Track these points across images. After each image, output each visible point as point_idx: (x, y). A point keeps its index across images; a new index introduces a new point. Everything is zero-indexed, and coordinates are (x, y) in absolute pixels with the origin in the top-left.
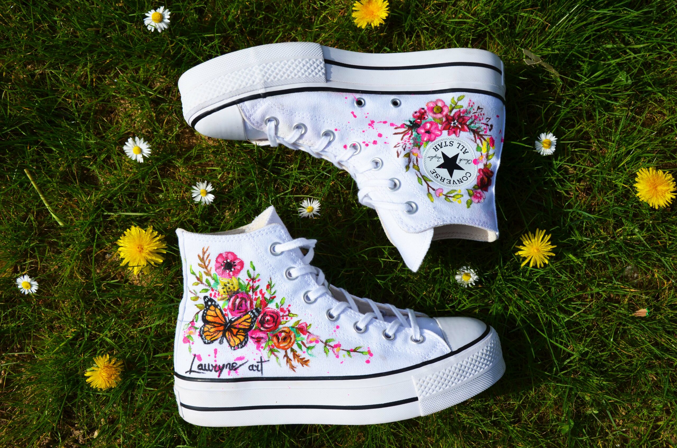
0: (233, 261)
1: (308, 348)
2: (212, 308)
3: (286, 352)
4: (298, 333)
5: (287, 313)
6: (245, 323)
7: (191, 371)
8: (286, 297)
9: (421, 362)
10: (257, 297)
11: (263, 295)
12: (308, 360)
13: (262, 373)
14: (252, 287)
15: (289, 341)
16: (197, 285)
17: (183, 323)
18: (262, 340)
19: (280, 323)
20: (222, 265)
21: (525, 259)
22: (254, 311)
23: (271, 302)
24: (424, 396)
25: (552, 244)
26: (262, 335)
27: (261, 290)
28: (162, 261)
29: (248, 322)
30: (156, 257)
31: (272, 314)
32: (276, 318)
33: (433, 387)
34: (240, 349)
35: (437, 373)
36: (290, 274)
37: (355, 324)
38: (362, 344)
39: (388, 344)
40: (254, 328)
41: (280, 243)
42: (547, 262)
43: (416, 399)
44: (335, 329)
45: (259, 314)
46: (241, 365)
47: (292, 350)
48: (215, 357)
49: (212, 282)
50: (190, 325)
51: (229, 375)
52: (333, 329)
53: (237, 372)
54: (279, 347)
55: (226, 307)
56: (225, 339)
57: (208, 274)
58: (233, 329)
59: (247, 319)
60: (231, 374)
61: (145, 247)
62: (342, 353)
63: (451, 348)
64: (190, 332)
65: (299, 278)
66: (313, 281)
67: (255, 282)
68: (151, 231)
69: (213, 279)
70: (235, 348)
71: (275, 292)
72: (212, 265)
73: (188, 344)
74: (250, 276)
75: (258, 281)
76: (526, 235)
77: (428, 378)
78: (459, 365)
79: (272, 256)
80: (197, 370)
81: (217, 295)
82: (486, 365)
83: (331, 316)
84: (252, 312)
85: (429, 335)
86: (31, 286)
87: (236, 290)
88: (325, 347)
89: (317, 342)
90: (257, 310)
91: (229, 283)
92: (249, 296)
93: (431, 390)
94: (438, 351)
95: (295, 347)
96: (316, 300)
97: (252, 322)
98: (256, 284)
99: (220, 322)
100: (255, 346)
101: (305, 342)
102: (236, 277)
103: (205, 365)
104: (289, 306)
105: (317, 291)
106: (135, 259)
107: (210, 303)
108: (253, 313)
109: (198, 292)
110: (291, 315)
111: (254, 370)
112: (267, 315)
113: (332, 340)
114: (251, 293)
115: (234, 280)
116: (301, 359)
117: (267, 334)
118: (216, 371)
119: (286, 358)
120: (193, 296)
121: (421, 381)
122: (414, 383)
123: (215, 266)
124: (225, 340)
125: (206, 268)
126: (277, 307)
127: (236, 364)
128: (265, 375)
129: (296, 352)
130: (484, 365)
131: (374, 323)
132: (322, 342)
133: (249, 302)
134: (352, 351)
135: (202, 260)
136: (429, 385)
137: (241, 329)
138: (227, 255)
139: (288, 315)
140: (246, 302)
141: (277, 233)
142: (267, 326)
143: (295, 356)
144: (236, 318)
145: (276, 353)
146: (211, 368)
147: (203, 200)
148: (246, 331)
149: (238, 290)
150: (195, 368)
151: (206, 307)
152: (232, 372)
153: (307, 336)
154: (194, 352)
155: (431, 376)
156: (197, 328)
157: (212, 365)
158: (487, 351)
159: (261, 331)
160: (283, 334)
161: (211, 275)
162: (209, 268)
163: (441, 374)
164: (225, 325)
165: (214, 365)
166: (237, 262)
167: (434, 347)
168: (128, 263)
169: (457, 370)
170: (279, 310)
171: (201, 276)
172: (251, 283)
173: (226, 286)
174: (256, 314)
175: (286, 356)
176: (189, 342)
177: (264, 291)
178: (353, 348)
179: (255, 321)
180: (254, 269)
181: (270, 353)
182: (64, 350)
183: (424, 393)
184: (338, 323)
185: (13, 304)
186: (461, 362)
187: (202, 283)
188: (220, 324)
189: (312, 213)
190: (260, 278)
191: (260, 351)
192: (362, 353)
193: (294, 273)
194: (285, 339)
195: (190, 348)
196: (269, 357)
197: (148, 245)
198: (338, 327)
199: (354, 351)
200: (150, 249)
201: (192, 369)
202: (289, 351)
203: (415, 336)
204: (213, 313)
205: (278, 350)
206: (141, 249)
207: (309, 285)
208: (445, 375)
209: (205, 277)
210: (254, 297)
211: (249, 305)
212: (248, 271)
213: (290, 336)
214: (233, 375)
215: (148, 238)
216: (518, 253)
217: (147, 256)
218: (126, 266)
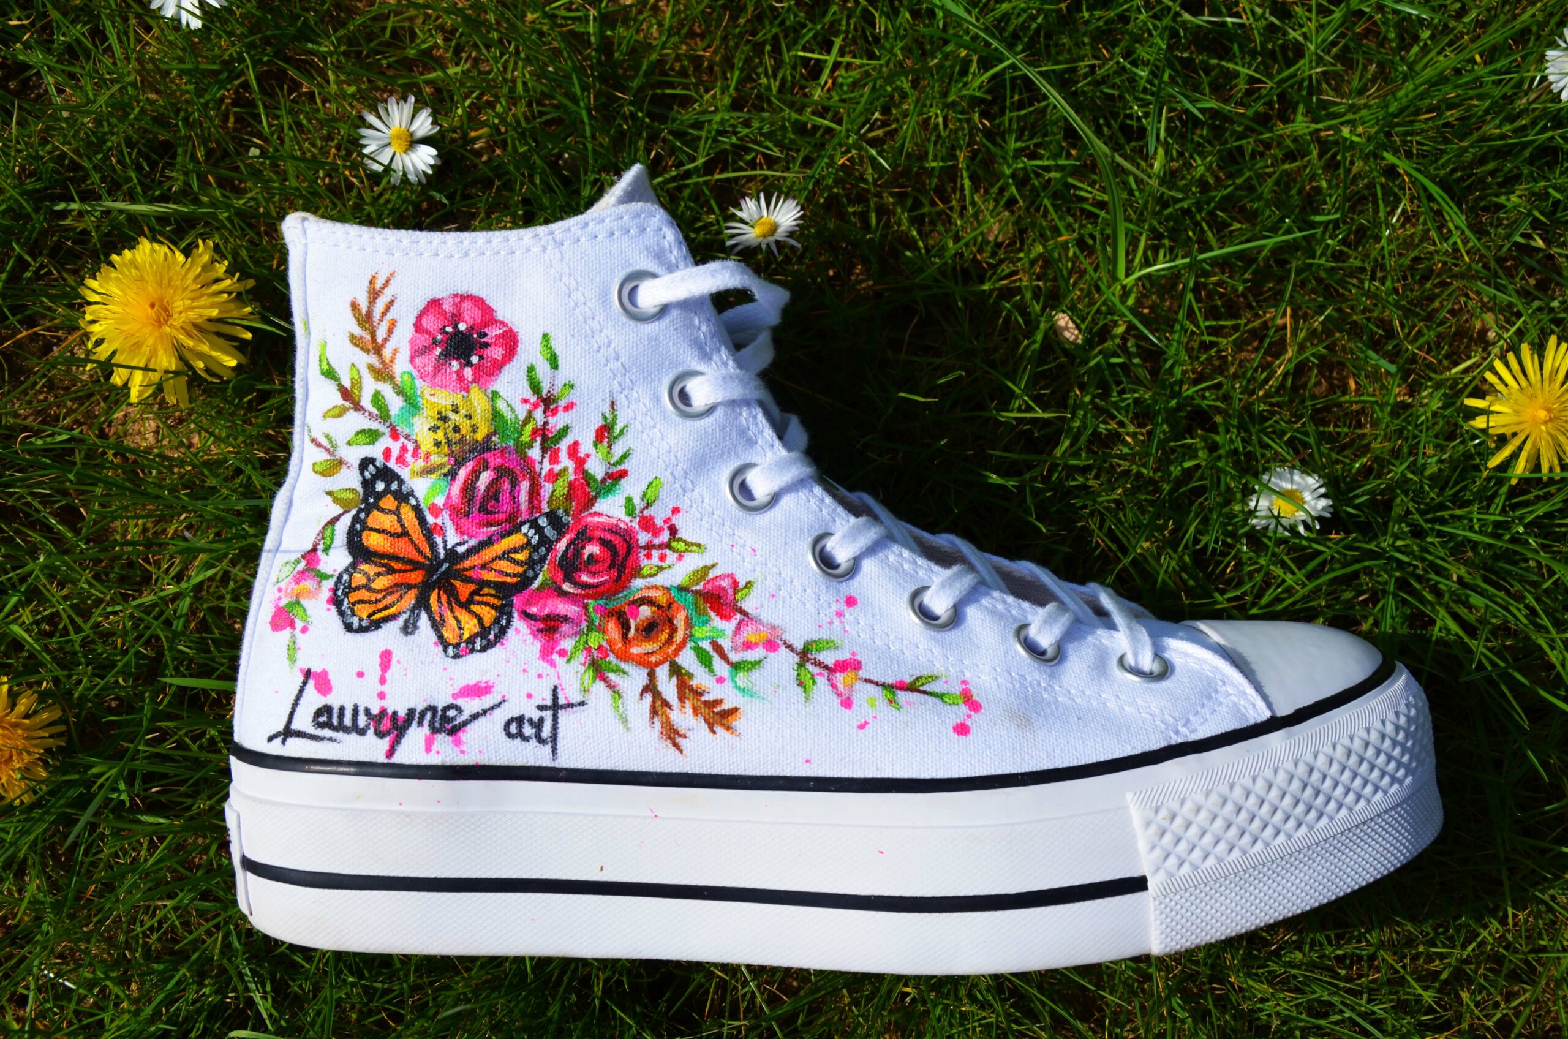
0: (480, 332)
1: (736, 666)
2: (389, 502)
3: (652, 675)
4: (701, 613)
5: (665, 536)
6: (504, 565)
7: (288, 733)
8: (666, 477)
9: (1162, 744)
10: (557, 468)
11: (580, 463)
12: (735, 710)
13: (554, 751)
14: (542, 432)
15: (664, 636)
16: (340, 415)
17: (281, 558)
18: (565, 628)
19: (637, 572)
20: (435, 342)
21: (1502, 440)
22: (543, 522)
23: (609, 491)
24: (1171, 875)
26: (564, 608)
27: (576, 444)
28: (233, 363)
29: (517, 563)
30: (214, 346)
31: (608, 537)
32: (622, 552)
33: (1208, 839)
34: (476, 656)
35: (1224, 789)
36: (684, 397)
37: (916, 594)
38: (938, 668)
39: (1037, 675)
40: (536, 584)
41: (654, 276)
43: (1137, 884)
44: (843, 607)
45: (561, 535)
46: (475, 717)
47: (676, 670)
48: (383, 681)
49: (395, 404)
50: (302, 565)
51: (428, 749)
52: (835, 607)
53: (458, 743)
54: (625, 657)
55: (440, 501)
56: (424, 616)
57: (383, 373)
58: (458, 584)
59: (516, 550)
60: (436, 747)
61: (179, 305)
62: (864, 694)
63: (1269, 706)
64: (297, 588)
65: (719, 413)
66: (768, 433)
67: (555, 412)
68: (206, 258)
69: (400, 392)
70: (459, 649)
71: (625, 457)
72: (402, 340)
73: (287, 632)
74: (535, 387)
75: (569, 407)
76: (1511, 356)
77: (1188, 805)
78: (1302, 769)
79: (624, 319)
80: (311, 730)
81: (408, 456)
82: (1394, 780)
83: (826, 562)
84: (534, 524)
85: (1186, 655)
87: (479, 436)
88: (801, 665)
89: (771, 646)
90: (553, 517)
91: (456, 410)
92: (528, 464)
93: (1197, 854)
94: (1223, 709)
95: (687, 659)
96: (774, 499)
97: (531, 563)
98: (557, 422)
99: (414, 555)
100: (534, 646)
101: (725, 643)
102: (483, 387)
103: (342, 709)
104: (676, 511)
105: (781, 465)
106: (138, 345)
107: (380, 486)
108: (539, 530)
109: (341, 442)
110: (681, 546)
111: (526, 739)
112: (590, 540)
113: (830, 645)
114: (535, 453)
115: (478, 399)
116: (707, 704)
117: (586, 607)
118: (380, 734)
119: (648, 698)
120: (321, 456)
121: (1163, 813)
122: (1137, 821)
123: (412, 342)
124: (424, 620)
125: (378, 350)
126: (631, 512)
127: (459, 710)
128: (567, 760)
129: (691, 676)
130: (1387, 780)
131: (985, 601)
132: (790, 647)
133: (525, 486)
134: (902, 686)
135: (365, 320)
136: (1193, 831)
137: (488, 583)
138: (457, 306)
139: (668, 546)
140: (515, 484)
141: (650, 238)
142: (585, 578)
143: (686, 689)
144: (473, 542)
145: (612, 676)
146: (362, 721)
147: (397, 165)
148: (505, 591)
149: (488, 437)
150: (303, 721)
151: (365, 500)
152: (442, 741)
153: (734, 623)
154: (304, 663)
155: (1199, 798)
156: (327, 577)
157: (367, 711)
158: (1398, 728)
159: (564, 594)
160: (645, 611)
161: (391, 378)
162: (387, 352)
163: (1238, 793)
164: (434, 564)
165: (375, 711)
166: (494, 332)
167: (1210, 697)
168: (114, 353)
169: (1296, 785)
170: (635, 525)
171: (357, 383)
172: (539, 414)
173: (444, 419)
174: (549, 532)
175: (651, 688)
176: (292, 625)
177: (586, 447)
178: (908, 680)
179: (542, 560)
180: (555, 366)
181: (590, 673)
183: (1172, 861)
184: (853, 587)
186: (1309, 758)
187: (358, 407)
188: (410, 561)
189: (771, 239)
190: (573, 397)
191: (552, 664)
192: (940, 696)
193: (702, 392)
194: (649, 629)
195: (293, 649)
196: (586, 691)
197: (190, 301)
198: (851, 601)
199: (912, 687)
200: (192, 315)
201: (295, 726)
202: (663, 672)
203: (1136, 655)
204: (387, 521)
205: (623, 665)
206: (162, 312)
207: (751, 443)
208: (1252, 800)
209: (370, 386)
210: (547, 466)
211: (523, 497)
212: (531, 369)
213: (670, 621)
214: (445, 752)
215: (193, 279)
216: (1480, 422)
217: (182, 337)
218: (107, 368)
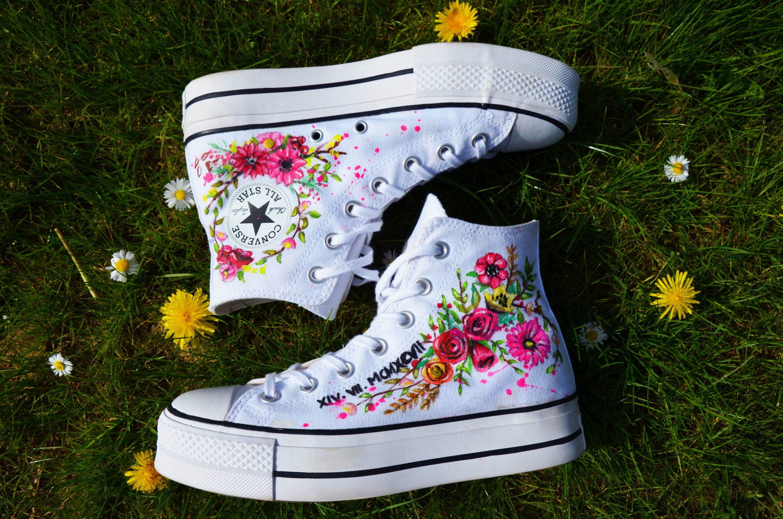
21: (664, 308)
25: (696, 290)
28: (213, 331)
30: (207, 326)
42: (690, 312)
61: (193, 314)
68: (200, 295)
76: (664, 279)
86: (65, 366)
106: (181, 330)
168: (173, 334)
182: (105, 442)
185: (47, 388)
197: (197, 311)
200: (198, 316)
206: (188, 317)
215: (196, 303)
216: (655, 303)
217: (196, 325)
218: (171, 339)
